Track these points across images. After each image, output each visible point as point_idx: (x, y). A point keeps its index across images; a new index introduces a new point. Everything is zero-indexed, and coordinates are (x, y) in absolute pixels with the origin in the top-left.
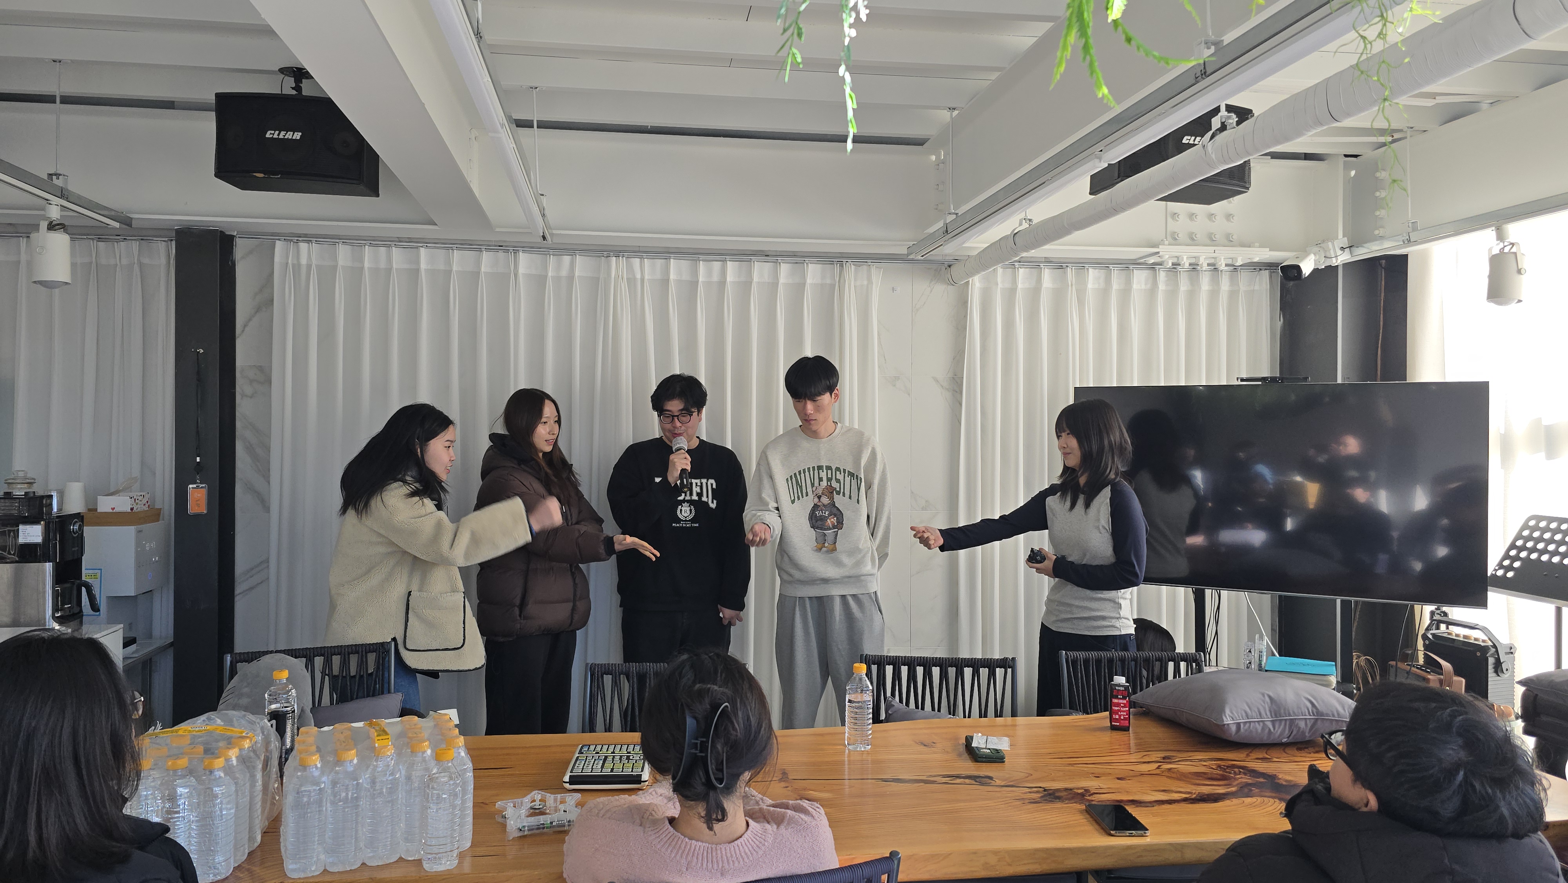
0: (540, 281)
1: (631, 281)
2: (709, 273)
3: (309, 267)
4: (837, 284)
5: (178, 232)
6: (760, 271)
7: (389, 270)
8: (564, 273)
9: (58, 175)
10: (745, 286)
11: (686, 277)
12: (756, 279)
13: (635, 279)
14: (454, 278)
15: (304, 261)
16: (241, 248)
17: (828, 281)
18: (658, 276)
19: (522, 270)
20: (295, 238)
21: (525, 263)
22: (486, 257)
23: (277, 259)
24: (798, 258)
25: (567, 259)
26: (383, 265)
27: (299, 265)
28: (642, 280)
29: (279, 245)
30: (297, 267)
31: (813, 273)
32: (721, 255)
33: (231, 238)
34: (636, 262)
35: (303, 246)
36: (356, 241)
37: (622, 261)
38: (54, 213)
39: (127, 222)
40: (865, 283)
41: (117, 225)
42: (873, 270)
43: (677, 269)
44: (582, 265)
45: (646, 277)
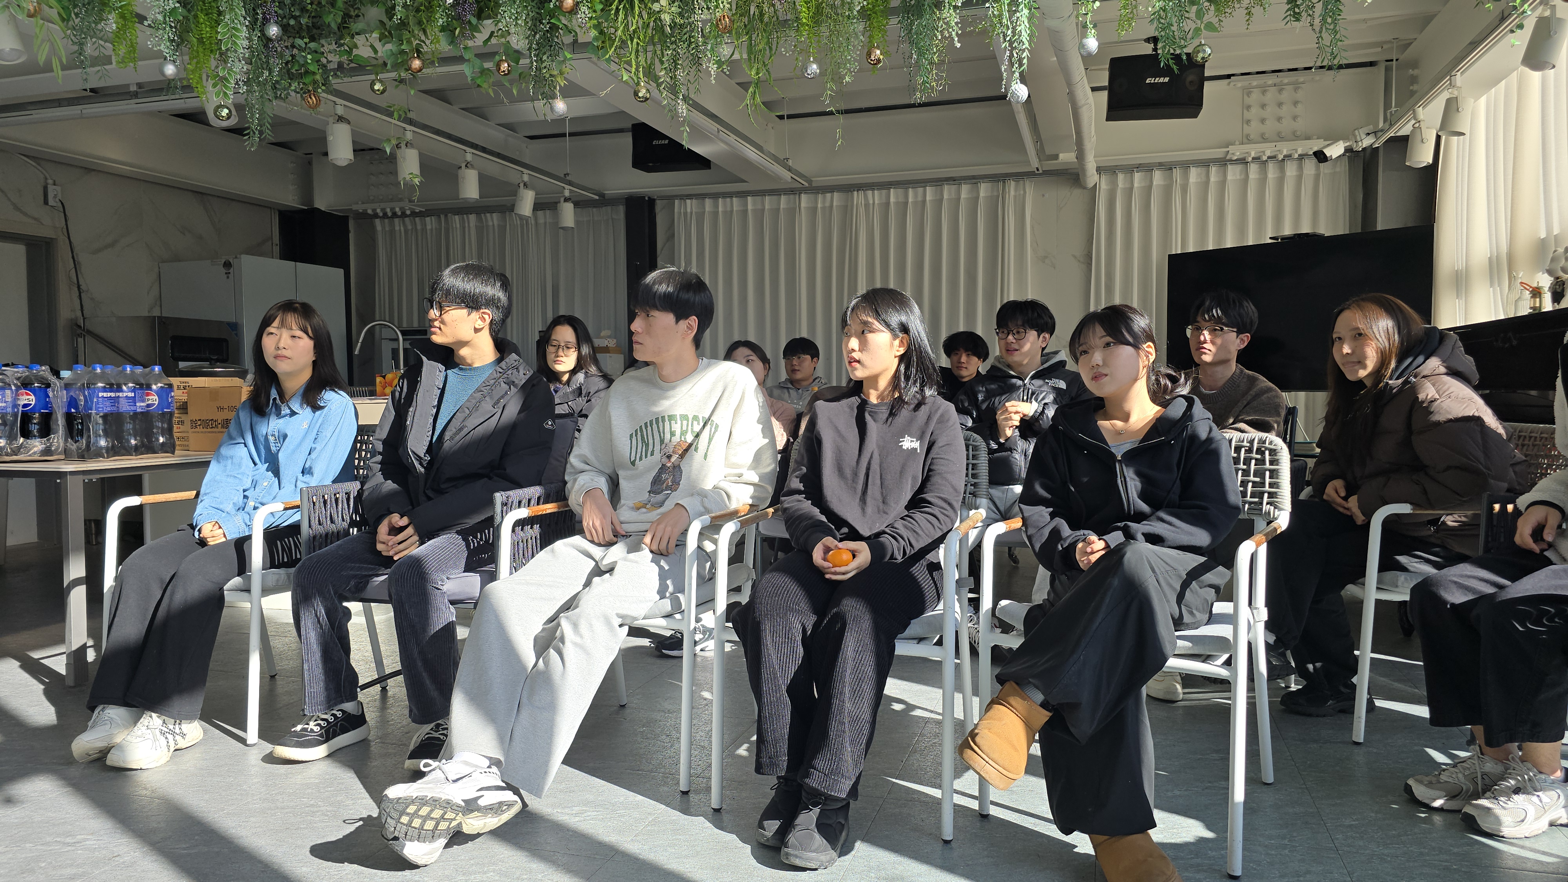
0: (813, 210)
1: (867, 205)
2: (916, 195)
3: (691, 213)
4: (1001, 196)
5: (627, 199)
6: (948, 191)
7: (732, 211)
8: (827, 204)
9: (568, 174)
10: (939, 202)
11: (901, 199)
12: (946, 197)
13: (869, 204)
14: (766, 213)
15: (689, 210)
16: (659, 205)
17: (995, 194)
18: (884, 201)
19: (803, 205)
20: (684, 197)
21: (805, 200)
22: (783, 198)
23: (676, 210)
24: (974, 180)
25: (829, 195)
26: (729, 209)
27: (687, 212)
28: (874, 204)
29: (677, 202)
30: (686, 213)
31: (984, 189)
32: (923, 183)
33: (654, 200)
34: (870, 193)
35: (688, 202)
36: (715, 196)
37: (861, 193)
38: (567, 193)
39: (602, 195)
40: (1022, 192)
41: (597, 197)
42: (1027, 183)
43: (894, 195)
44: (837, 198)
45: (876, 202)
